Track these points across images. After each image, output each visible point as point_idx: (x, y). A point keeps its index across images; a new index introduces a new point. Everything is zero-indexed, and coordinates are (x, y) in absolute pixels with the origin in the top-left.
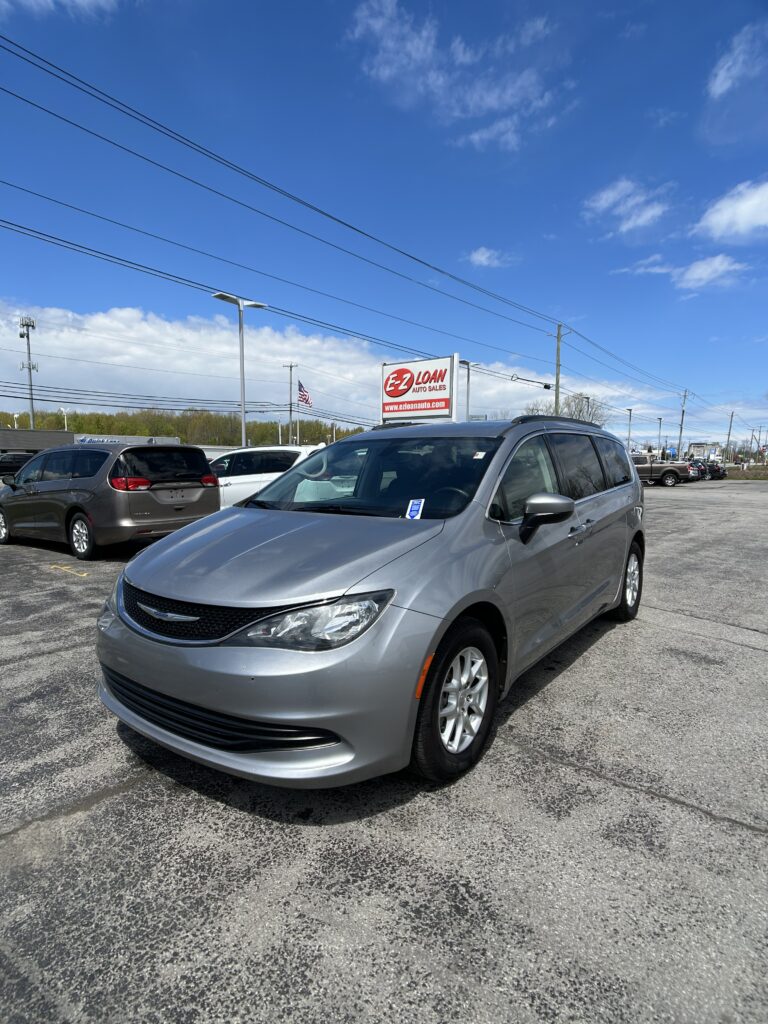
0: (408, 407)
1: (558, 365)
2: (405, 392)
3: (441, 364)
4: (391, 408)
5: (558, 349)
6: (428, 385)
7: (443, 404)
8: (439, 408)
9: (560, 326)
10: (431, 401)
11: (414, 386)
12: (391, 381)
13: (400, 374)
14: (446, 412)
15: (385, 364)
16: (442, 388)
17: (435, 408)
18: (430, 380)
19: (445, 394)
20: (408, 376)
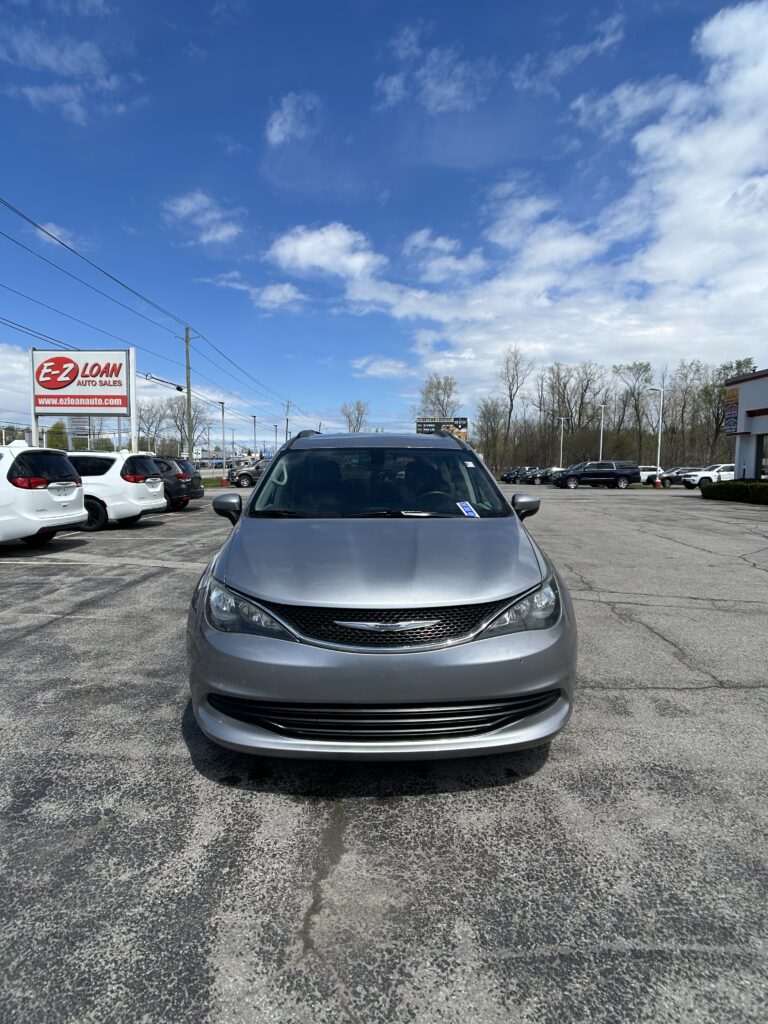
0: (72, 401)
1: (188, 368)
2: (66, 384)
3: (115, 358)
4: (48, 401)
5: (187, 352)
6: (98, 379)
7: (119, 402)
8: (114, 406)
9: (187, 329)
10: (103, 397)
11: (79, 378)
12: (45, 371)
13: (59, 363)
14: (124, 410)
15: (34, 349)
16: (118, 384)
17: (109, 406)
18: (100, 373)
19: (121, 391)
20: (70, 366)
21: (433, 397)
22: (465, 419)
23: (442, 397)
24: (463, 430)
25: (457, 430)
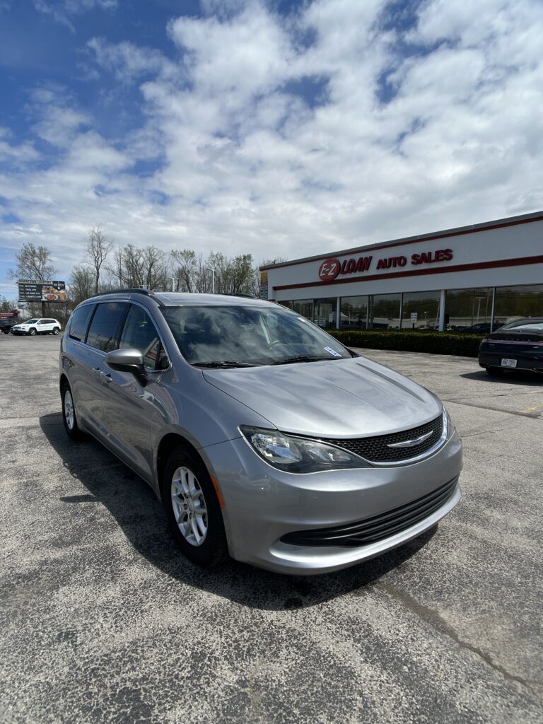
21: (29, 263)
22: (63, 283)
23: (38, 263)
24: (62, 291)
25: (56, 291)
